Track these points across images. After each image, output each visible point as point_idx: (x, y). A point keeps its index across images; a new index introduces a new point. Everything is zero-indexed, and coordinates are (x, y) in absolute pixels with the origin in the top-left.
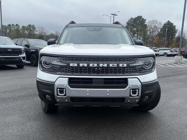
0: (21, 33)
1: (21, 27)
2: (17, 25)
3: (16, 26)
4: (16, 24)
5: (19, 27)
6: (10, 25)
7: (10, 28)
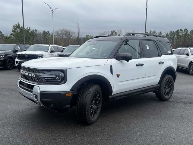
0: (189, 38)
1: (189, 32)
2: (186, 29)
3: (185, 31)
4: (184, 29)
5: (187, 31)
6: (178, 30)
7: (178, 34)
